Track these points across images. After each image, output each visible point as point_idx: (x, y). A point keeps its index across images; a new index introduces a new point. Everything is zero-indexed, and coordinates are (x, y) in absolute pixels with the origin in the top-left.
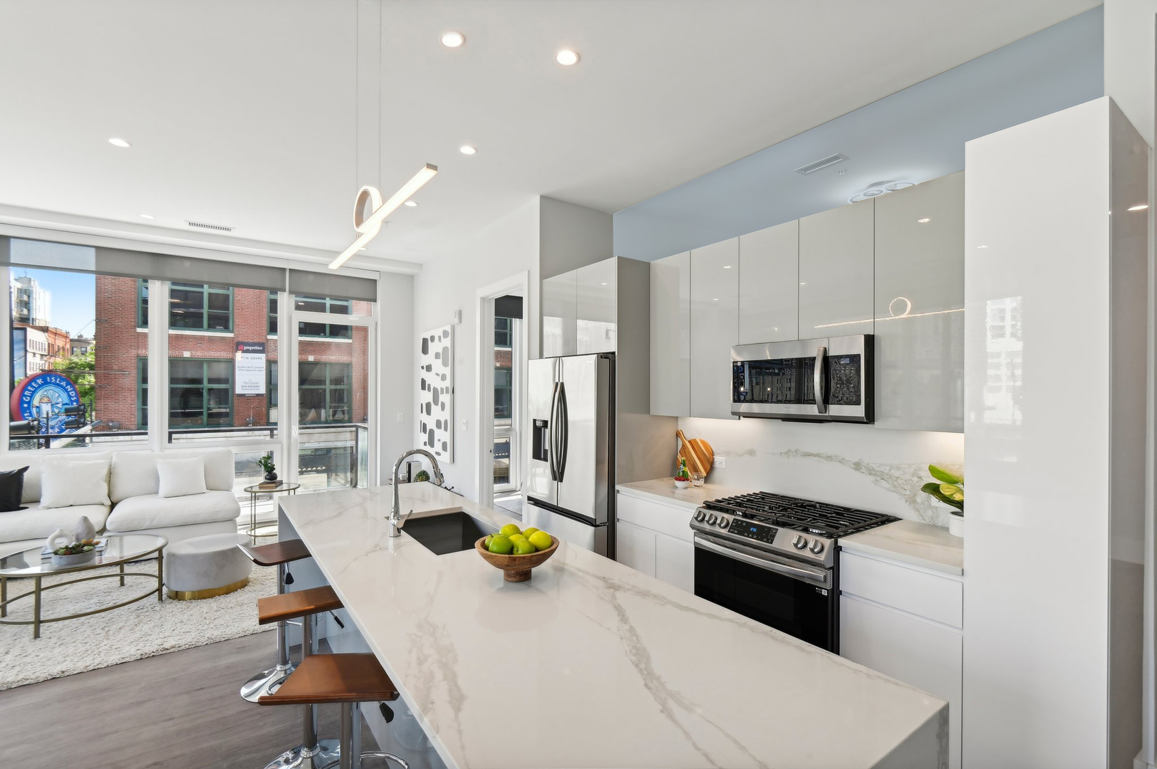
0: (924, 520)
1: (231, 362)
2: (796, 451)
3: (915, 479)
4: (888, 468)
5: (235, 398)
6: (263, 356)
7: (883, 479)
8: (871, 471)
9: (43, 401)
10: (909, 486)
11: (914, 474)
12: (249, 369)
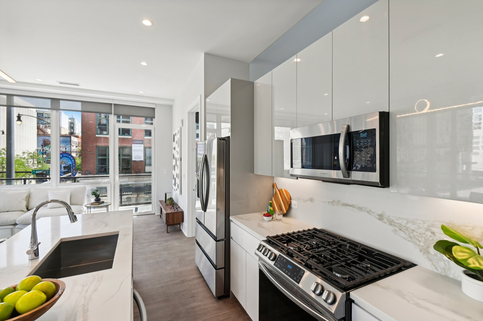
0: (437, 269)
1: (131, 148)
2: (338, 201)
3: (429, 234)
4: (405, 222)
5: (132, 162)
6: (143, 145)
7: (400, 230)
8: (391, 223)
9: (62, 163)
10: (423, 239)
11: (427, 230)
12: (137, 150)
